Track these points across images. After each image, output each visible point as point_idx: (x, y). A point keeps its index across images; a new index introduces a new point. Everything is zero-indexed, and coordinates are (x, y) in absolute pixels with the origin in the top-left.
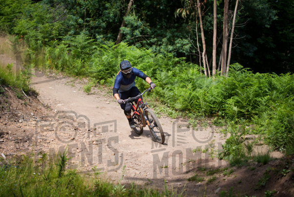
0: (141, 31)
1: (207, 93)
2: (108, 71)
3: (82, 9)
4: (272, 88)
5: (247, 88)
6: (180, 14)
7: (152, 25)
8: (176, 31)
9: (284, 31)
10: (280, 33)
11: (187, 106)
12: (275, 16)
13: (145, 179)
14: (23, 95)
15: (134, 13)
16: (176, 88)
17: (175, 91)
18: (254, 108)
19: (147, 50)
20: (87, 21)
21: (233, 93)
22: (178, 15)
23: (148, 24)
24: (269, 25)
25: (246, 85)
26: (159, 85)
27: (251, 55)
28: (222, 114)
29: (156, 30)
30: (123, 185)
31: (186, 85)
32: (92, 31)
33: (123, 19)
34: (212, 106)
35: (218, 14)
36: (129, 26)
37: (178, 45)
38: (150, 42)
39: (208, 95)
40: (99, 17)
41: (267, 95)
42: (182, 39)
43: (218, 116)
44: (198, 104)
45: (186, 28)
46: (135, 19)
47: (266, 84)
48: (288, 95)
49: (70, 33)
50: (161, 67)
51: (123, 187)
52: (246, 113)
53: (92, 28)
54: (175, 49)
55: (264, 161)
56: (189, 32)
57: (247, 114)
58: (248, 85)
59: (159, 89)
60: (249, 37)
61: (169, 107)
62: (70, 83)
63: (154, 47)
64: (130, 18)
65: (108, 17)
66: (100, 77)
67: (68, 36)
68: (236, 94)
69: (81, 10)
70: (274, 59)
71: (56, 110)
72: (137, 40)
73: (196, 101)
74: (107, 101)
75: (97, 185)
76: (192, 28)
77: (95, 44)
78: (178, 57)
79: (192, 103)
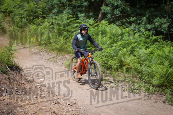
0: (121, 10)
2: (90, 49)
8: (155, 11)
11: (164, 82)
14: (7, 70)
16: (154, 65)
17: (152, 67)
19: (126, 29)
23: (128, 4)
26: (137, 62)
29: (135, 9)
31: (164, 62)
32: (75, 10)
36: (110, 5)
37: (157, 24)
42: (161, 19)
45: (164, 7)
49: (53, 11)
50: (139, 45)
53: (75, 7)
54: (153, 28)
56: (168, 12)
59: (138, 66)
61: (147, 83)
62: (52, 59)
63: (133, 25)
67: (51, 15)
72: (117, 18)
76: (170, 8)
77: (77, 22)
78: (156, 35)
79: (168, 80)
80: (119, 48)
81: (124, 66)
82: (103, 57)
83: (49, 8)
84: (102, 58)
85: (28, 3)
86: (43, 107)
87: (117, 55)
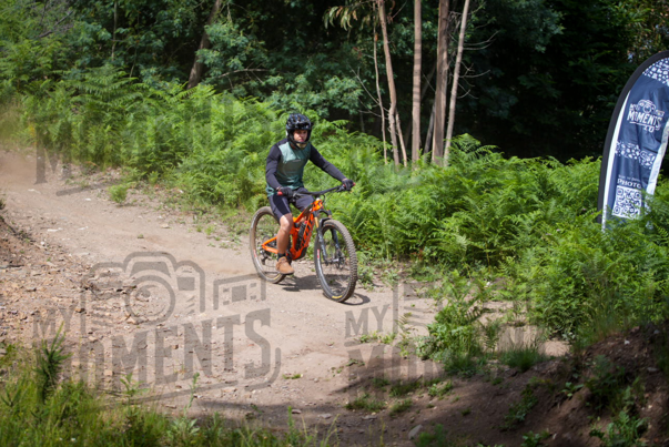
0: (245, 59)
1: (398, 203)
2: (168, 153)
3: (107, 6)
4: (548, 193)
5: (488, 192)
6: (337, 20)
7: (273, 44)
8: (327, 60)
9: (581, 60)
10: (571, 63)
12: (558, 24)
13: (246, 405)
15: (229, 17)
18: (505, 239)
19: (258, 103)
20: (119, 36)
21: (458, 205)
22: (331, 21)
23: (263, 43)
24: (543, 45)
25: (487, 185)
27: (504, 114)
28: (432, 252)
29: (280, 56)
30: (193, 419)
32: (132, 58)
33: (203, 31)
34: (409, 234)
35: (424, 19)
36: (218, 46)
37: (333, 92)
38: (267, 84)
39: (399, 208)
40: (147, 24)
41: (536, 209)
42: (341, 79)
43: (422, 256)
44: (375, 228)
45: (350, 51)
46: (231, 31)
47: (533, 183)
48: (584, 209)
49: (79, 62)
51: (193, 422)
52: (488, 251)
53: (131, 51)
54: (324, 101)
55: (524, 362)
56: (358, 61)
57: (490, 254)
58: (492, 187)
60: (499, 73)
62: (78, 180)
63: (275, 95)
64: (221, 29)
65: (170, 27)
66: (148, 166)
67: (74, 70)
68: (464, 207)
69: (106, 9)
70: (556, 124)
71: (43, 243)
72: (236, 78)
73: (372, 222)
74: (163, 221)
75: (132, 419)
76: (364, 52)
77: (138, 88)
78: (329, 119)
79: (361, 228)
80: (241, 152)
81: (253, 194)
82: (201, 174)
83: (67, 53)
84: (199, 177)
85: (17, 41)
86: (55, 299)
87: (237, 168)
